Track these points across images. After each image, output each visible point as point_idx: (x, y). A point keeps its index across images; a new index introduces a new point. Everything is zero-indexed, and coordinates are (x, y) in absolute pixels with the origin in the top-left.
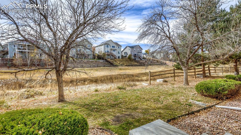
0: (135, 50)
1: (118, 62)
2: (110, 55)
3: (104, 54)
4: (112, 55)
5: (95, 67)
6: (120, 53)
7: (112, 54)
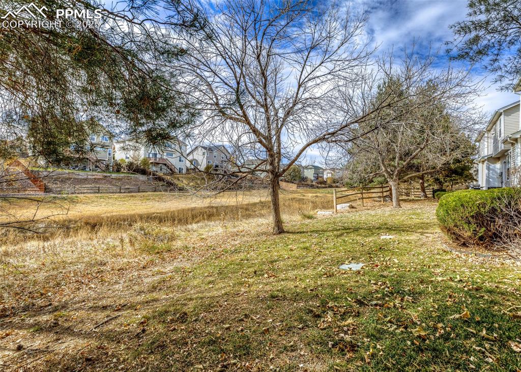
0: (215, 157)
1: (184, 181)
2: (160, 165)
3: (145, 162)
4: (165, 165)
5: (131, 192)
6: (183, 161)
7: (165, 163)
